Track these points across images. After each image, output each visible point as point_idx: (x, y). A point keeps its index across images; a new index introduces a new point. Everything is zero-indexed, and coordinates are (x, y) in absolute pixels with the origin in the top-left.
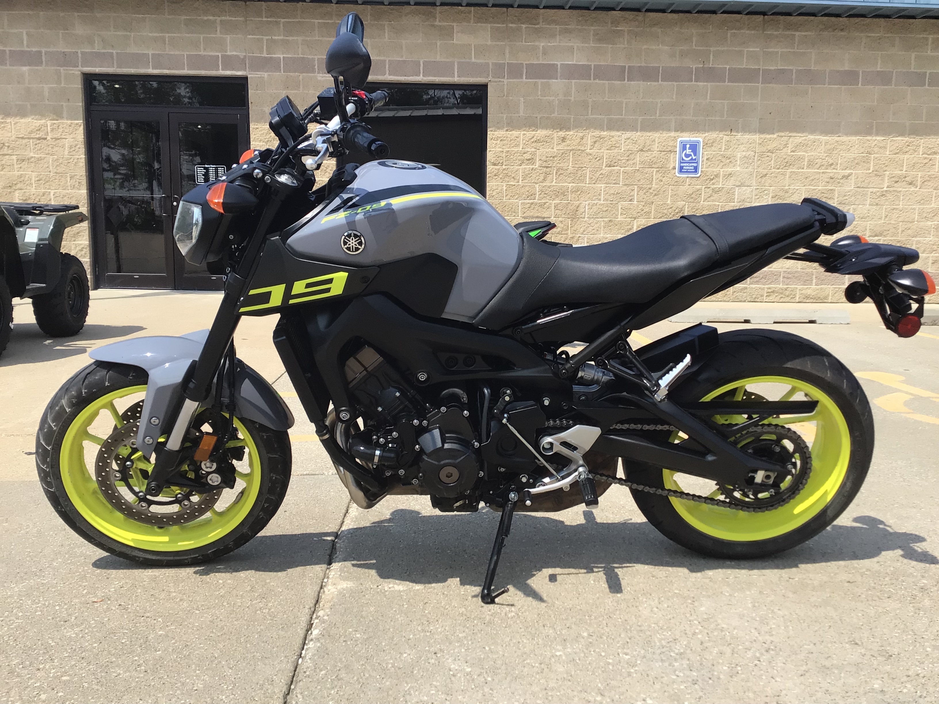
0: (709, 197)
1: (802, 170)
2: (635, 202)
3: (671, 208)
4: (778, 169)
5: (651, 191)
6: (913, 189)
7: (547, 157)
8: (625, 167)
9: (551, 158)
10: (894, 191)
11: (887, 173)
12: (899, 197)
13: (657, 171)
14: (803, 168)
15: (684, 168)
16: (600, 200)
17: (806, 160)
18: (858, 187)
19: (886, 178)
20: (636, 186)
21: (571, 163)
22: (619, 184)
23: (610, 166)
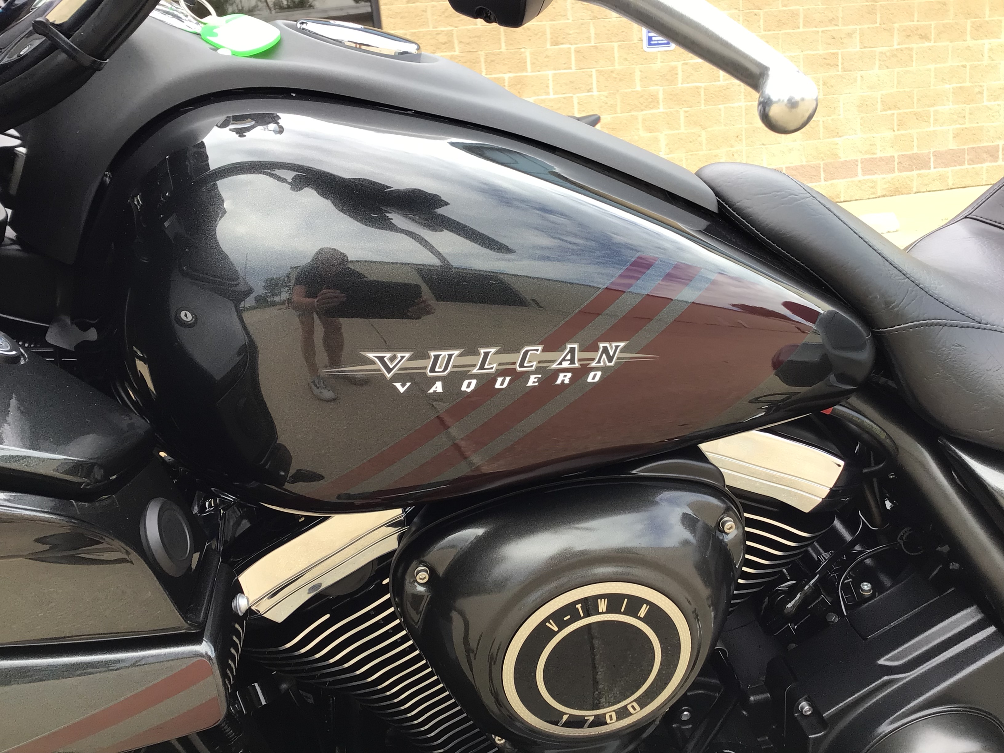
0: (688, 77)
1: (798, 30)
2: (595, 93)
3: (642, 96)
4: (769, 31)
5: (614, 75)
6: (927, 44)
7: (470, 37)
8: (576, 44)
9: (476, 39)
10: (906, 48)
11: (896, 25)
12: (911, 57)
13: (619, 46)
14: (799, 28)
15: (654, 39)
16: (548, 94)
17: (802, 16)
18: (865, 47)
19: (896, 32)
20: (594, 70)
21: (503, 45)
22: (570, 68)
23: (557, 44)
